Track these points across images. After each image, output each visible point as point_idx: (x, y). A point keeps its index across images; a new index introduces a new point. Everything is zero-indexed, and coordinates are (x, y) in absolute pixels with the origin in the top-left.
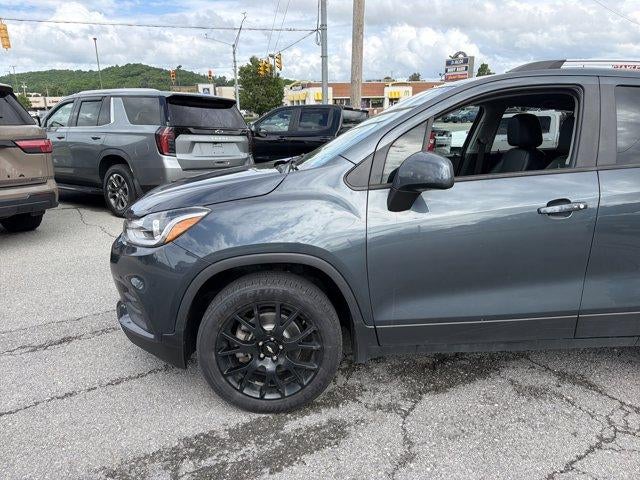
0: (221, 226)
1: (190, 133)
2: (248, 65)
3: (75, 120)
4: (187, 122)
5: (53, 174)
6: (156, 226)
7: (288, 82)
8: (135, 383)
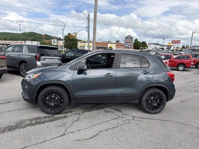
0: (47, 77)
1: (45, 56)
2: (67, 35)
3: (13, 50)
4: (44, 53)
5: (6, 65)
6: (31, 76)
7: (80, 40)
8: (25, 110)
